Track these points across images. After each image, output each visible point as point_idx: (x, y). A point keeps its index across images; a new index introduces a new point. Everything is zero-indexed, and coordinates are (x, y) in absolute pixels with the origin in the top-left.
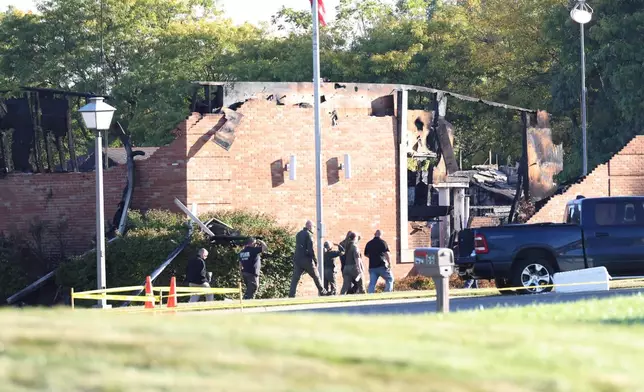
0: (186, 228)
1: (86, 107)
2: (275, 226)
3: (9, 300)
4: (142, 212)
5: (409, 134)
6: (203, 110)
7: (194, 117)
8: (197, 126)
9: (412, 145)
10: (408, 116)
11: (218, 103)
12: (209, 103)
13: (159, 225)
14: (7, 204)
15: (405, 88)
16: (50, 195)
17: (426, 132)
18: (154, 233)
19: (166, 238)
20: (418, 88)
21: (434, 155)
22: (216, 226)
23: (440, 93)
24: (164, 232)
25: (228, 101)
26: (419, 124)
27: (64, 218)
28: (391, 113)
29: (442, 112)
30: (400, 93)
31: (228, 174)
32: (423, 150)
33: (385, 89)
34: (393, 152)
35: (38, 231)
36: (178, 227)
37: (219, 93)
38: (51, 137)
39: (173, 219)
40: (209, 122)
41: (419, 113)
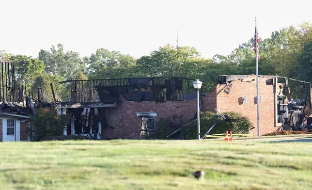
0: (217, 116)
1: (195, 82)
2: (242, 116)
3: (167, 137)
4: (205, 112)
5: (278, 90)
6: (221, 83)
7: (218, 85)
8: (219, 87)
9: (278, 93)
10: (278, 85)
11: (225, 81)
12: (223, 81)
13: (210, 116)
14: (165, 110)
15: (277, 77)
16: (177, 107)
17: (282, 89)
18: (208, 118)
19: (212, 119)
20: (280, 77)
21: (285, 96)
22: (226, 116)
23: (286, 78)
24: (211, 117)
25: (228, 80)
26: (280, 87)
27: (181, 114)
28: (272, 84)
29: (287, 83)
30: (275, 78)
31: (228, 101)
32: (282, 95)
33: (271, 77)
34: (273, 95)
35: (174, 117)
36: (215, 116)
37: (225, 78)
38: (177, 91)
39: (214, 114)
40: (222, 86)
41: (281, 84)
